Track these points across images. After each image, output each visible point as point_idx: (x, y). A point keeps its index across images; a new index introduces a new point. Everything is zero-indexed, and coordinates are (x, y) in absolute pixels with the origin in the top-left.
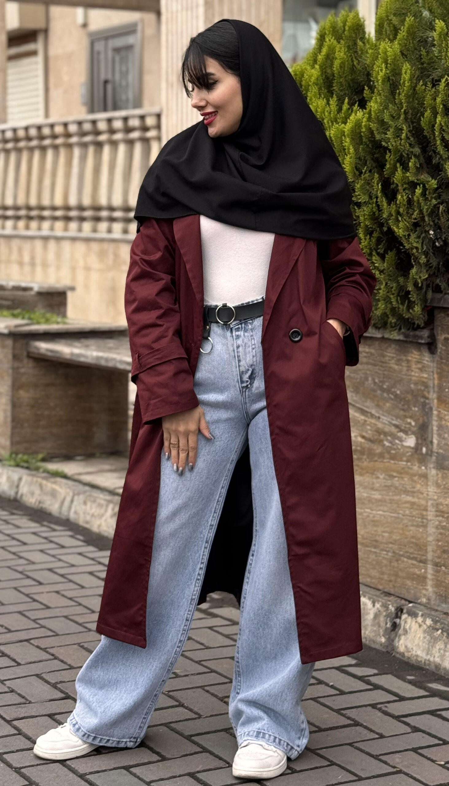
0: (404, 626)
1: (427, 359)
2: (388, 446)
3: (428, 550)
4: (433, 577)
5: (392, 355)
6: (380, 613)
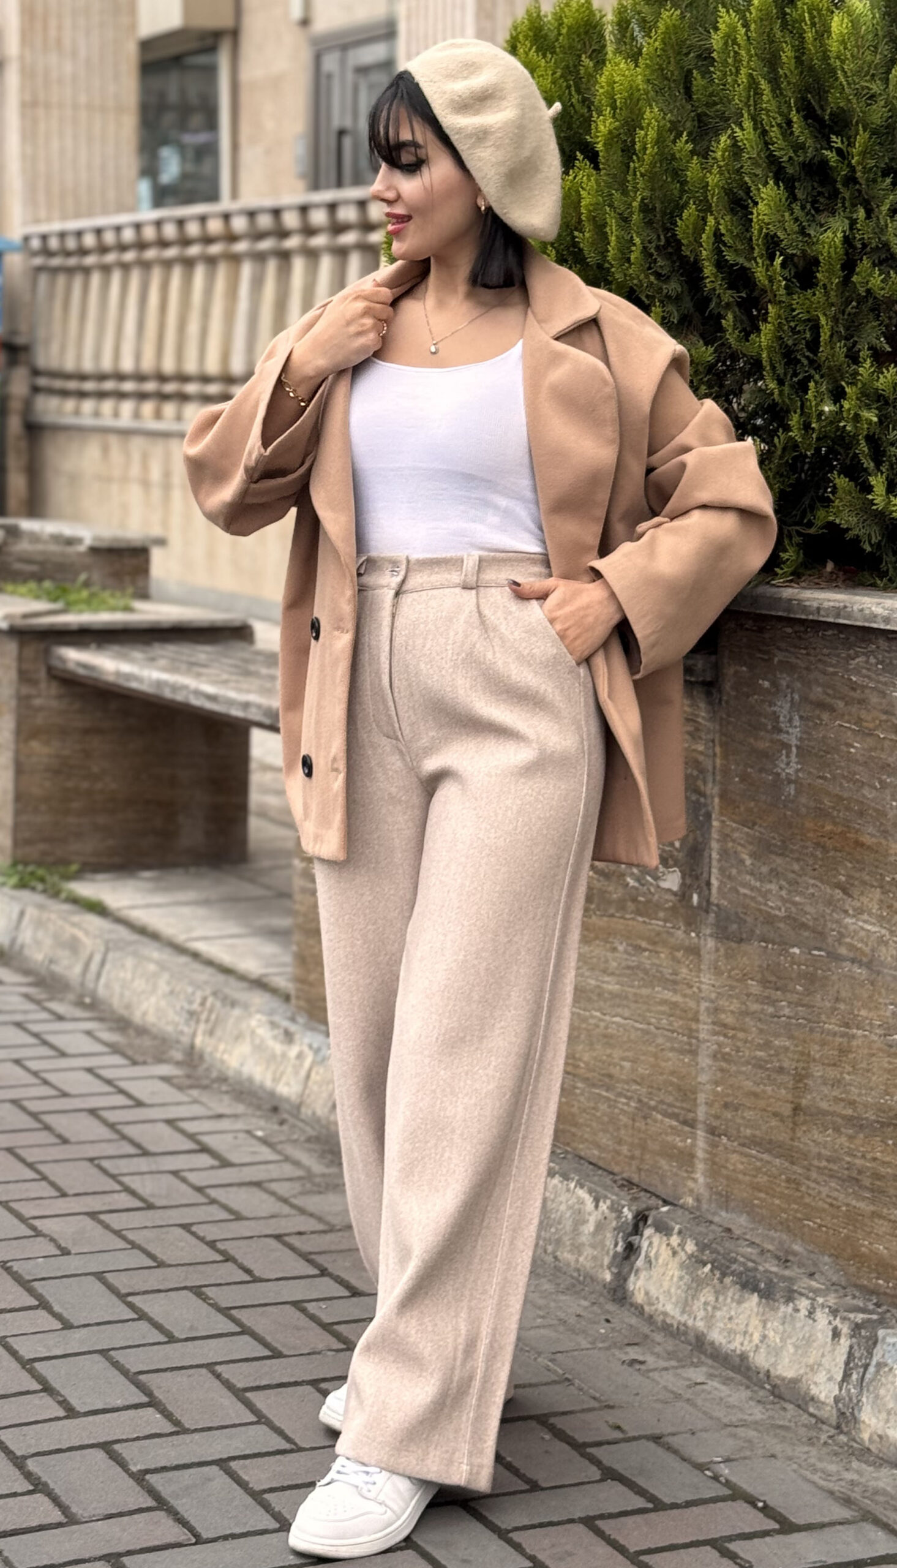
0: (646, 1252)
1: (703, 714)
2: (633, 887)
3: (698, 1101)
4: (707, 1156)
6: (608, 1221)
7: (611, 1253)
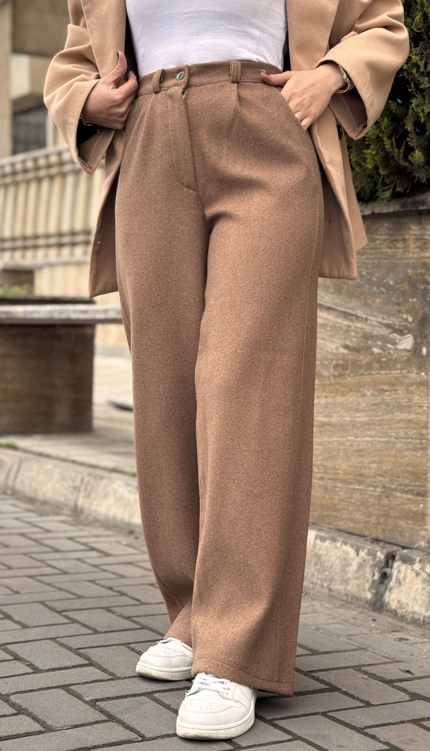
0: (397, 577)
2: (379, 354)
5: (383, 237)
6: (366, 562)
7: (370, 581)
